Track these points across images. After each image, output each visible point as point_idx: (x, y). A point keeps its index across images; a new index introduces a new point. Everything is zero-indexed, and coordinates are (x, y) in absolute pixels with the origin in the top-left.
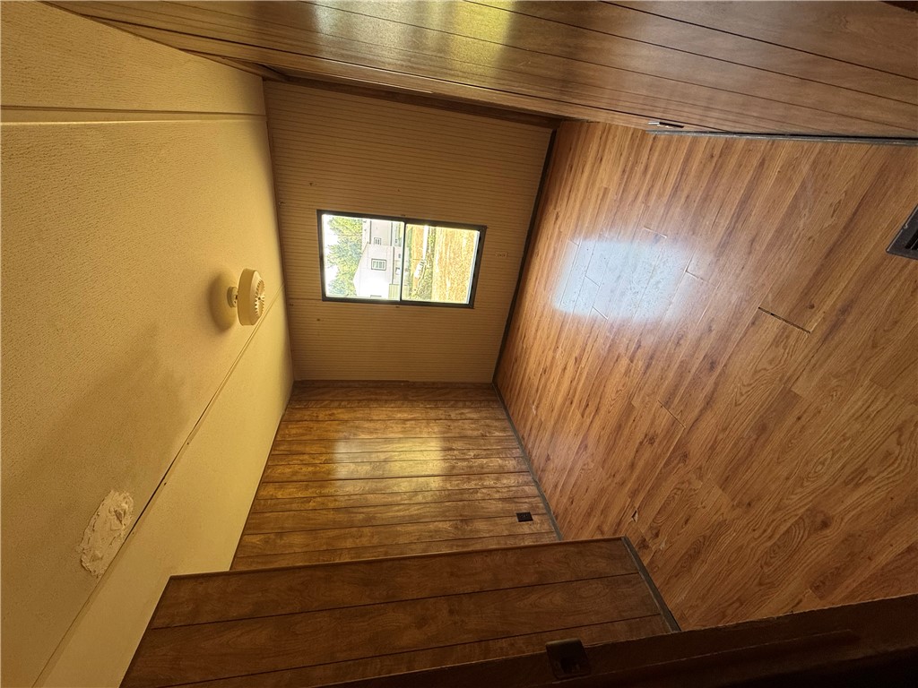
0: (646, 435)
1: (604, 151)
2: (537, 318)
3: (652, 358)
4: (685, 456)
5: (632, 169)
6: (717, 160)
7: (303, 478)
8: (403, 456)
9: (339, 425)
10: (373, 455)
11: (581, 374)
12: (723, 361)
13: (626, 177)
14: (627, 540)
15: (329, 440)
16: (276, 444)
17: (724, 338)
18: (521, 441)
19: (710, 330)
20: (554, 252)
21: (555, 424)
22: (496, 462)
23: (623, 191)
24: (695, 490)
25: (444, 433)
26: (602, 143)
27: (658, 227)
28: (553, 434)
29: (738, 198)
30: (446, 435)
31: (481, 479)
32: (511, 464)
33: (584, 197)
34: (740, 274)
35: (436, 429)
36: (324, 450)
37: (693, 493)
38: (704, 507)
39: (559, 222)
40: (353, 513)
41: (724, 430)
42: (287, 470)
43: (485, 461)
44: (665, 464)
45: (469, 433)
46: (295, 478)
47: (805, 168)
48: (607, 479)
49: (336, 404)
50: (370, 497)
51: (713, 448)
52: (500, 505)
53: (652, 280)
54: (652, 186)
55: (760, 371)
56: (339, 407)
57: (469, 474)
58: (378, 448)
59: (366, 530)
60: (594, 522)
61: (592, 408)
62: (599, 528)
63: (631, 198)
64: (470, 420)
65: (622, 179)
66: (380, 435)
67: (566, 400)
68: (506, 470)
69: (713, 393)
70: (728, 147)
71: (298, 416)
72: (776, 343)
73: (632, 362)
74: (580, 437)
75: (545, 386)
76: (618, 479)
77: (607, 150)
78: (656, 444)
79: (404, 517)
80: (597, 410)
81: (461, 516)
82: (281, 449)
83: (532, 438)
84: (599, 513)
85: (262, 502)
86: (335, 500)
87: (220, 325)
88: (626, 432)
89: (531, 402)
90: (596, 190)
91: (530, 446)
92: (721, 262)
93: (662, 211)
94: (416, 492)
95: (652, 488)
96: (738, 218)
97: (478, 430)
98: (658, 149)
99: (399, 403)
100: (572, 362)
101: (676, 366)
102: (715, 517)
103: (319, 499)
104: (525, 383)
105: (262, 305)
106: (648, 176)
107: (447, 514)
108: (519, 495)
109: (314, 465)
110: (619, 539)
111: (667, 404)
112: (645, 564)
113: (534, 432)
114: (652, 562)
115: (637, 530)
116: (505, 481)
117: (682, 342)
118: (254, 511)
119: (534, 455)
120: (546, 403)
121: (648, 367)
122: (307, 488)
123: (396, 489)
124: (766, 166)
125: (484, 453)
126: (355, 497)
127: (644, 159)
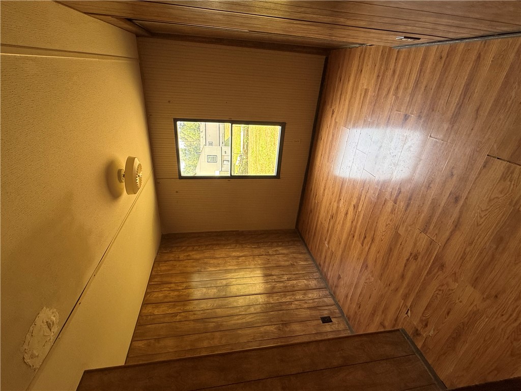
0: (411, 254)
1: (363, 65)
2: (324, 181)
3: (410, 199)
4: (442, 266)
5: (384, 73)
6: (446, 60)
7: (172, 300)
8: (238, 282)
9: (193, 262)
10: (218, 282)
11: (358, 216)
12: (464, 195)
13: (380, 80)
14: (403, 330)
15: (188, 273)
16: (152, 277)
17: (463, 179)
18: (318, 267)
19: (452, 175)
20: (333, 136)
21: (343, 252)
22: (303, 283)
23: (379, 90)
24: (452, 290)
25: (265, 264)
26: (361, 60)
27: (406, 109)
28: (341, 260)
29: (464, 82)
30: (267, 266)
31: (293, 295)
32: (313, 283)
33: (351, 97)
34: (470, 134)
35: (260, 262)
36: (184, 280)
37: (451, 292)
38: (461, 302)
39: (335, 116)
40: (206, 322)
41: (471, 244)
42: (161, 295)
43: (295, 282)
44: (427, 273)
45: (283, 263)
46: (166, 300)
47: (512, 56)
48: (385, 288)
49: (191, 248)
50: (218, 310)
51: (463, 258)
52: (308, 312)
53: (405, 146)
54: (400, 83)
55: (494, 199)
56: (193, 250)
57: (285, 292)
58: (221, 277)
59: (217, 334)
60: (377, 319)
61: (369, 239)
62: (382, 324)
63: (385, 93)
64: (282, 254)
65: (377, 81)
66: (221, 268)
67: (349, 235)
68: (310, 288)
69: (459, 218)
70: (452, 50)
71: (166, 257)
72: (503, 178)
73: (396, 203)
74: (362, 261)
75: (333, 227)
76: (393, 287)
77: (365, 64)
78: (419, 259)
79: (242, 323)
80: (373, 240)
81: (282, 321)
82: (155, 281)
83: (327, 264)
84: (380, 312)
85: (145, 318)
86: (194, 314)
87: (114, 195)
88: (396, 253)
89: (324, 239)
90: (359, 90)
91: (325, 270)
92: (456, 127)
93: (408, 99)
94: (249, 306)
95: (419, 291)
96: (465, 95)
97: (288, 261)
98: (402, 57)
99: (233, 246)
100: (351, 208)
101: (429, 203)
102: (470, 309)
103: (183, 314)
104: (318, 226)
105: (140, 180)
106: (396, 77)
107: (272, 320)
108: (321, 305)
109: (178, 290)
110: (398, 330)
111: (425, 230)
112: (419, 347)
113: (327, 260)
114: (424, 345)
115: (410, 323)
116: (310, 295)
117: (431, 185)
118: (139, 324)
119: (329, 276)
120: (335, 239)
121: (408, 205)
122: (174, 306)
123: (235, 304)
124: (482, 58)
125: (294, 276)
126: (207, 311)
127: (392, 66)
